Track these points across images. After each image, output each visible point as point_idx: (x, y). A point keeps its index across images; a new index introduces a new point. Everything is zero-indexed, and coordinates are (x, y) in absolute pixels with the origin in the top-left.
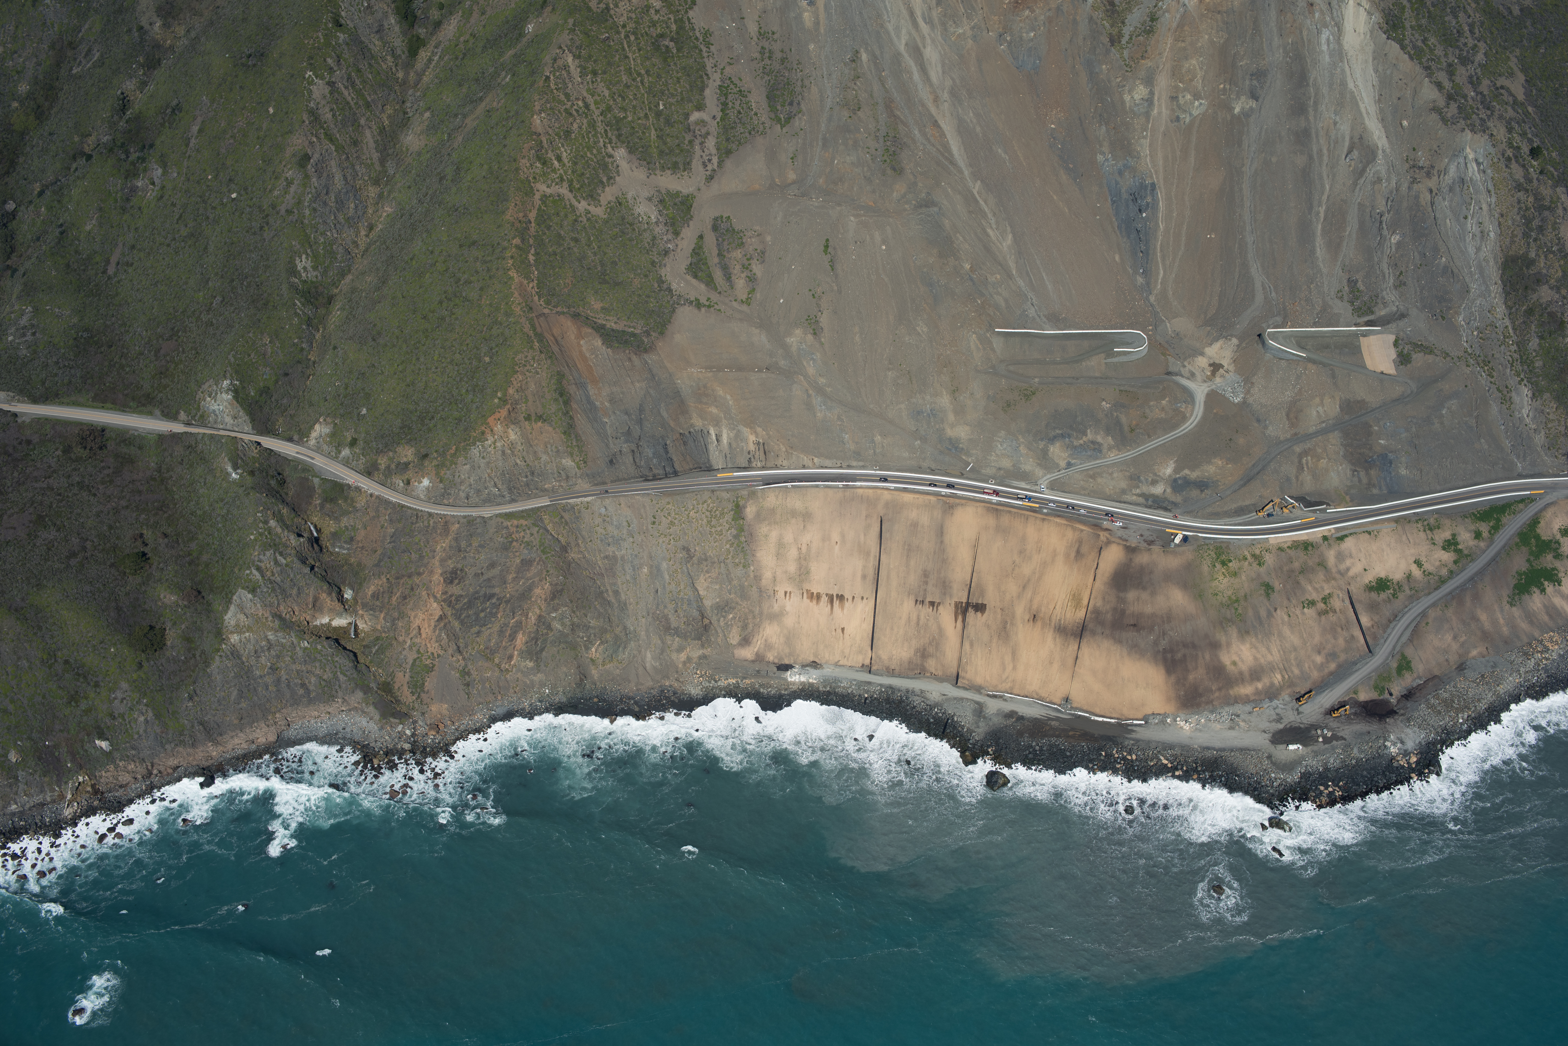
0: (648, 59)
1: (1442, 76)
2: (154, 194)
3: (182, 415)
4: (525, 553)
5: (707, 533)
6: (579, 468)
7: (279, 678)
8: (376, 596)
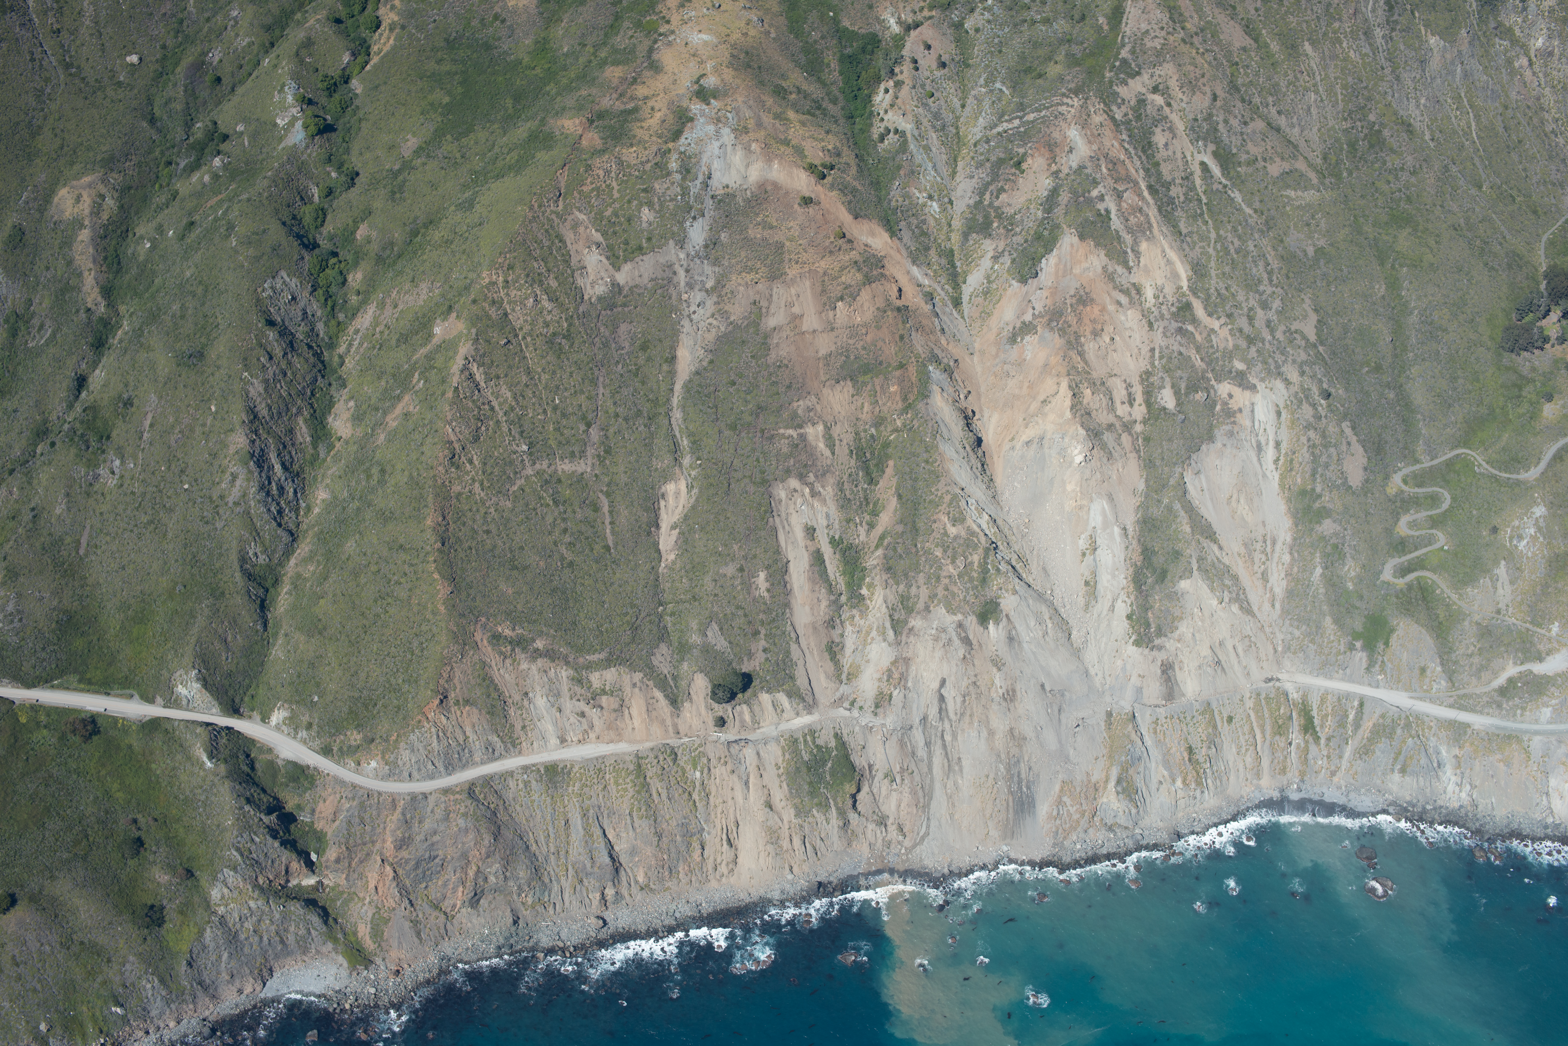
0: (543, 357)
1: (1243, 322)
2: (115, 482)
3: (159, 700)
4: (461, 822)
5: (614, 791)
6: (503, 742)
7: (261, 938)
8: (338, 861)
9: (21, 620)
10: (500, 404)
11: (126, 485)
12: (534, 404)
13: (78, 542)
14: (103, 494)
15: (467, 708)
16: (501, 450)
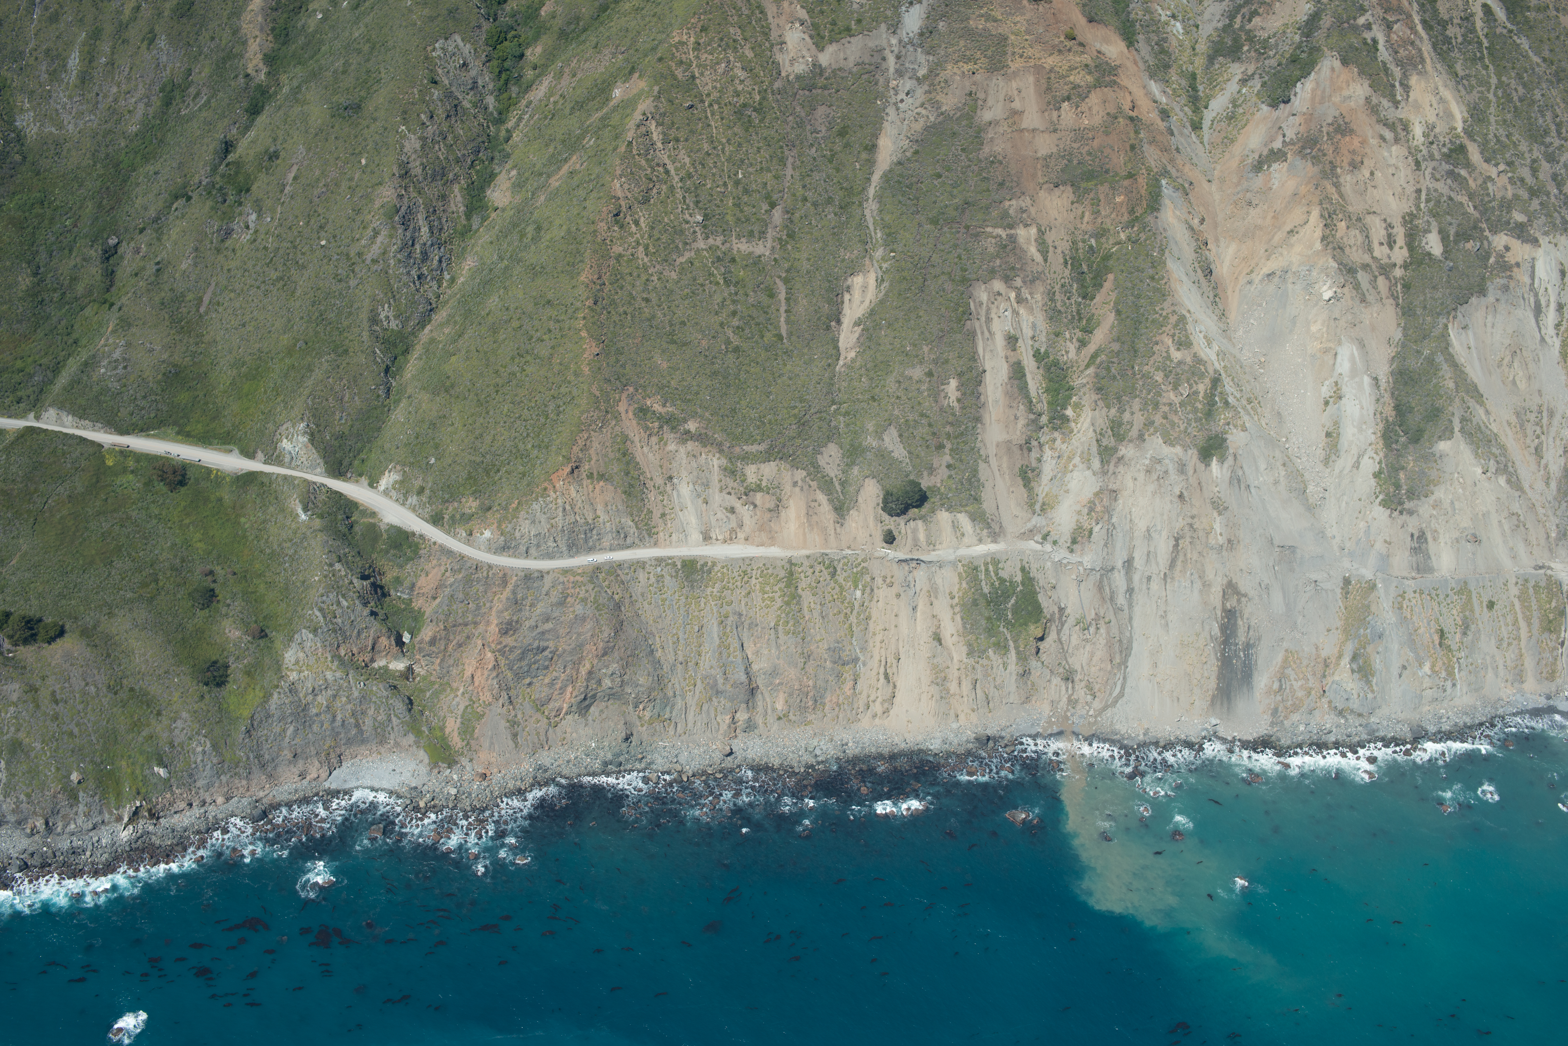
0: (729, 127)
1: (1525, 173)
2: (248, 237)
3: (260, 455)
4: (579, 609)
5: (759, 599)
6: (637, 528)
7: (334, 717)
8: (433, 642)
9: (125, 368)
10: (676, 169)
11: (259, 240)
12: (714, 175)
13: (200, 300)
14: (234, 250)
15: (602, 483)
16: (672, 217)
